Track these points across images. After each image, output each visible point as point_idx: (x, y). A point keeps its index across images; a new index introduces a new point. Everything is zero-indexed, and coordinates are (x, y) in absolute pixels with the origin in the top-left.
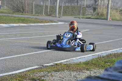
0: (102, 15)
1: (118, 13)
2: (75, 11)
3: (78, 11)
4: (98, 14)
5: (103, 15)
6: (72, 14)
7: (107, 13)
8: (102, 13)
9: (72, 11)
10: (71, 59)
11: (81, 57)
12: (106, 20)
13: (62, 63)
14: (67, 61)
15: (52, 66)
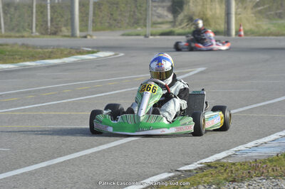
2: (120, 15)
3: (128, 14)
4: (191, 19)
9: (112, 15)
10: (235, 149)
11: (255, 142)
12: (225, 35)
13: (219, 160)
14: (230, 156)
15: (201, 169)
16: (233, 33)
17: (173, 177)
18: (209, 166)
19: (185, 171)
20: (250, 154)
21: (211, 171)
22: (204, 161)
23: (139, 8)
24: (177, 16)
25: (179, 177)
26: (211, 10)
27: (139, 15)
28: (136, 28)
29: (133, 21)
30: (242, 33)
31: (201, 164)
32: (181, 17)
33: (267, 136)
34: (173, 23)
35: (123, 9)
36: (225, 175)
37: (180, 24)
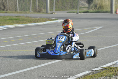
0: (101, 7)
2: (67, 4)
3: (70, 4)
4: (96, 6)
6: (63, 8)
8: (100, 5)
9: (63, 4)
10: (116, 61)
12: (110, 13)
13: (110, 66)
14: (114, 64)
15: (102, 70)
16: (114, 12)
17: (91, 73)
18: (105, 68)
19: (96, 70)
21: (106, 70)
22: (103, 66)
23: (74, 1)
24: (90, 5)
25: (93, 73)
26: (104, 2)
27: (74, 4)
28: (73, 10)
29: (71, 7)
31: (102, 67)
32: (92, 5)
34: (88, 8)
35: (67, 2)
36: (113, 73)
37: (91, 8)
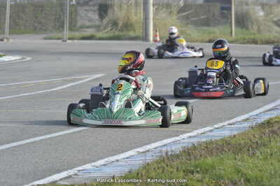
0: (128, 26)
1: (175, 17)
4: (115, 24)
5: (131, 25)
7: (146, 19)
8: (126, 20)
10: (80, 168)
11: (106, 159)
12: (143, 40)
13: (54, 182)
16: (151, 38)
20: (92, 175)
26: (136, 14)
30: (158, 39)
32: (105, 21)
33: (123, 152)
34: (98, 27)
